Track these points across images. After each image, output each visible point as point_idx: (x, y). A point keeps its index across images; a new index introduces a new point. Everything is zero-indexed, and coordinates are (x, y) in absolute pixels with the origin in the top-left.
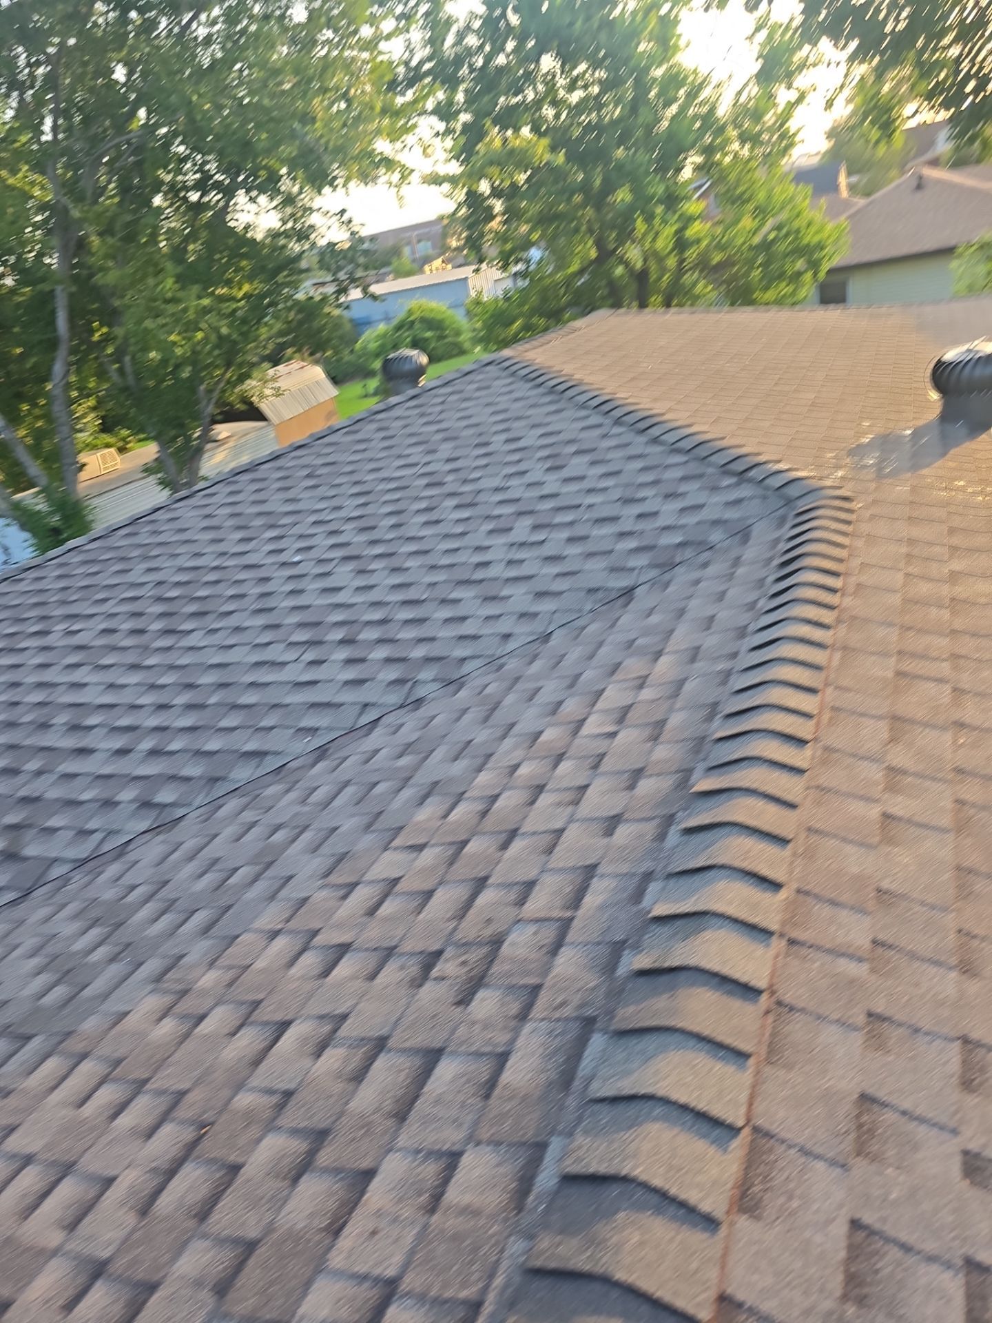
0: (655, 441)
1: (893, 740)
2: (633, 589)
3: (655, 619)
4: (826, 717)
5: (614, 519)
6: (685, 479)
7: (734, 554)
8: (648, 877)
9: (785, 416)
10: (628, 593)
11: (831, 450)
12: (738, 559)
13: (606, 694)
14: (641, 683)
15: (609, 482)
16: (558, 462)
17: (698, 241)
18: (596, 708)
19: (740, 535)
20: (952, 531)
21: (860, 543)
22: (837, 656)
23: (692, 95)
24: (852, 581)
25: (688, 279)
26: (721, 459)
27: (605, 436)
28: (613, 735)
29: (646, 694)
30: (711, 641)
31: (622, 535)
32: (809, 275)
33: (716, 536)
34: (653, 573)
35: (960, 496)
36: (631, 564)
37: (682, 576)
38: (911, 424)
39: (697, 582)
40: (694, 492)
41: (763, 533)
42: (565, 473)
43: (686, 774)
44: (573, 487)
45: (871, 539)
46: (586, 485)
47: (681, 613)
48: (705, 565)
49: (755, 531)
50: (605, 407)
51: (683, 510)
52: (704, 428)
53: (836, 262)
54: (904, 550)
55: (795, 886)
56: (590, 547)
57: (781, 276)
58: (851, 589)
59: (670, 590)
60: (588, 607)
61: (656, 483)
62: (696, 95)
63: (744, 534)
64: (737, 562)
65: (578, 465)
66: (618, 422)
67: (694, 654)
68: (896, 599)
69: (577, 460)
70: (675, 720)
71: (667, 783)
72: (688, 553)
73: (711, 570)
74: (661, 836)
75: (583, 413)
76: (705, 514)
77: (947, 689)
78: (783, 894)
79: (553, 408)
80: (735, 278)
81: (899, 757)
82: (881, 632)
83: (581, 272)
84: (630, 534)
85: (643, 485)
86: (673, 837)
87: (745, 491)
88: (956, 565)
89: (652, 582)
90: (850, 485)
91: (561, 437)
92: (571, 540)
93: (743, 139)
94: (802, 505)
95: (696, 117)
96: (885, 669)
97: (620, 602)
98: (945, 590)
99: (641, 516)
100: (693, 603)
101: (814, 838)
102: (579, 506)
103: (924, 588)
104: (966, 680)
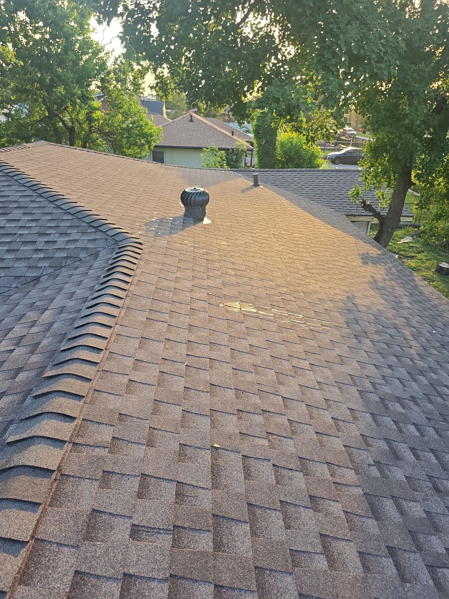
0: (59, 207)
1: (140, 347)
2: (40, 277)
3: (47, 293)
4: (113, 339)
5: (34, 242)
6: (71, 227)
7: (90, 263)
8: (11, 422)
9: (122, 204)
10: (37, 279)
11: (139, 222)
12: (91, 266)
13: (14, 329)
14: (33, 324)
15: (33, 224)
16: (7, 211)
17: (98, 120)
18: (7, 337)
19: (93, 256)
20: (180, 261)
21: (142, 263)
22: (124, 311)
23: (95, 54)
24: (136, 279)
25: (94, 135)
26: (88, 220)
27: (32, 201)
28: (12, 351)
29: (34, 330)
30: (70, 304)
31: (37, 250)
32: (147, 146)
33: (82, 255)
34: (51, 270)
35: (185, 247)
36: (39, 265)
37: (65, 272)
38: (173, 216)
39: (71, 276)
40: (74, 234)
41: (104, 255)
42: (10, 217)
43: (43, 368)
44: (13, 224)
45: (147, 261)
46: (19, 224)
47: (60, 290)
48: (76, 268)
49: (101, 255)
50: (35, 187)
51: (68, 241)
52: (84, 204)
53: (158, 143)
54: (160, 267)
55: (82, 417)
56: (19, 255)
57: (135, 144)
58: (135, 282)
59: (58, 278)
60: (14, 285)
61: (57, 227)
62: (97, 54)
63: (96, 255)
64: (90, 267)
65: (17, 214)
66: (40, 196)
67: (61, 310)
68: (153, 288)
69: (15, 211)
70: (45, 342)
71: (32, 374)
72: (69, 262)
73: (78, 271)
74: (23, 401)
75: (22, 189)
76: (79, 244)
77: (166, 325)
78: (75, 422)
79: (6, 184)
80: (115, 140)
81: (140, 355)
82: (144, 301)
83: (40, 121)
84: (41, 250)
85: (51, 227)
86: (28, 401)
87: (98, 236)
88: (179, 275)
89: (49, 275)
90: (143, 238)
91: (9, 199)
92: (8, 251)
93: (118, 80)
94: (121, 244)
95: (96, 64)
96: (142, 317)
97: (32, 283)
98: (173, 284)
99: (47, 242)
100: (67, 286)
101: (96, 394)
102: (15, 234)
103: (165, 283)
104: (173, 322)
